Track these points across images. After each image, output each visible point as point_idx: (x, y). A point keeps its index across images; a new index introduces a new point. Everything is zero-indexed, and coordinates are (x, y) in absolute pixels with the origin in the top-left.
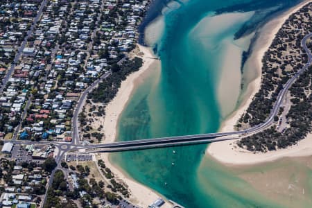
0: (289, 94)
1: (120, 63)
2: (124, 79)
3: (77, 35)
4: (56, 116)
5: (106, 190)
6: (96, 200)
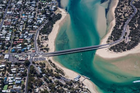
0: (128, 26)
1: (52, 16)
2: (55, 23)
3: (30, 5)
4: (26, 41)
5: (54, 73)
6: (50, 78)
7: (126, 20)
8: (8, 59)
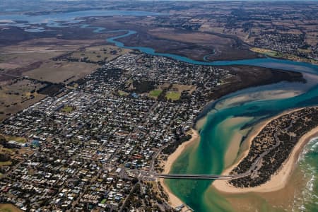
1: (180, 137)
2: (181, 144)
4: (144, 158)
5: (158, 196)
6: (152, 201)
8: (119, 173)
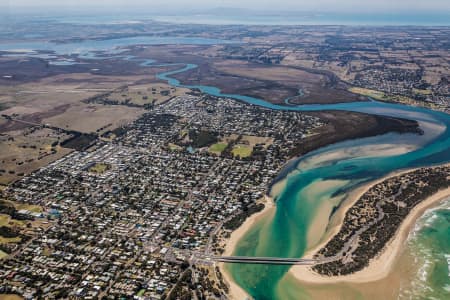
0: (358, 240)
1: (249, 206)
2: (249, 216)
3: (228, 186)
5: (215, 286)
7: (358, 228)
8: (163, 255)
